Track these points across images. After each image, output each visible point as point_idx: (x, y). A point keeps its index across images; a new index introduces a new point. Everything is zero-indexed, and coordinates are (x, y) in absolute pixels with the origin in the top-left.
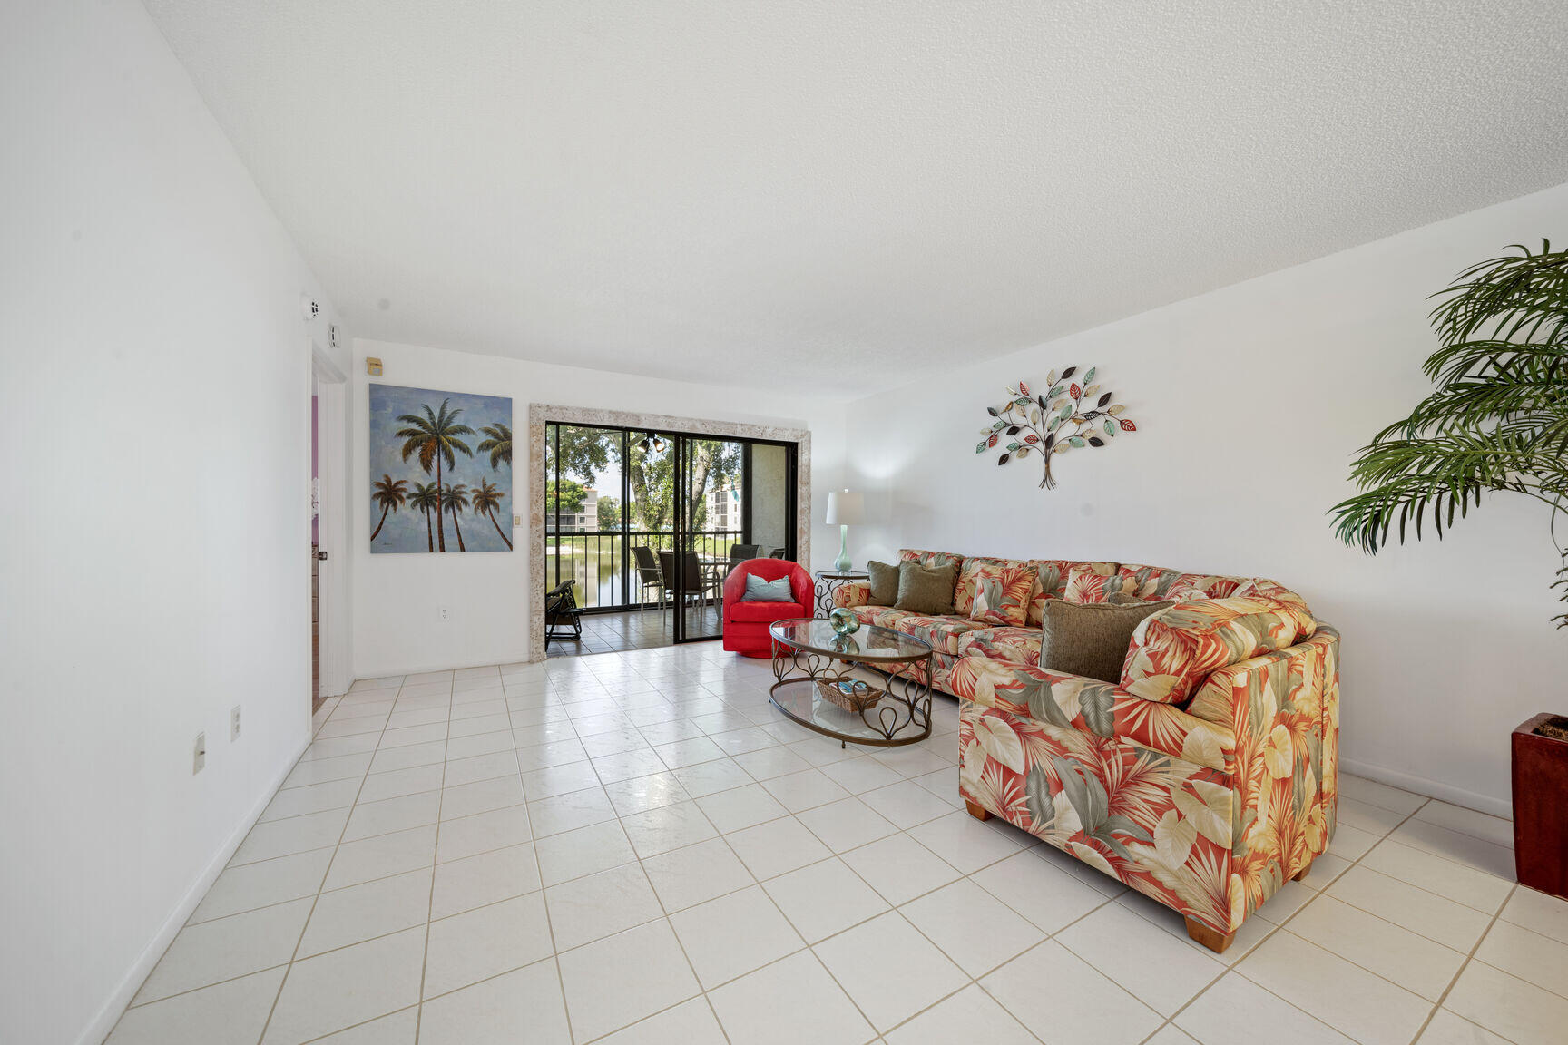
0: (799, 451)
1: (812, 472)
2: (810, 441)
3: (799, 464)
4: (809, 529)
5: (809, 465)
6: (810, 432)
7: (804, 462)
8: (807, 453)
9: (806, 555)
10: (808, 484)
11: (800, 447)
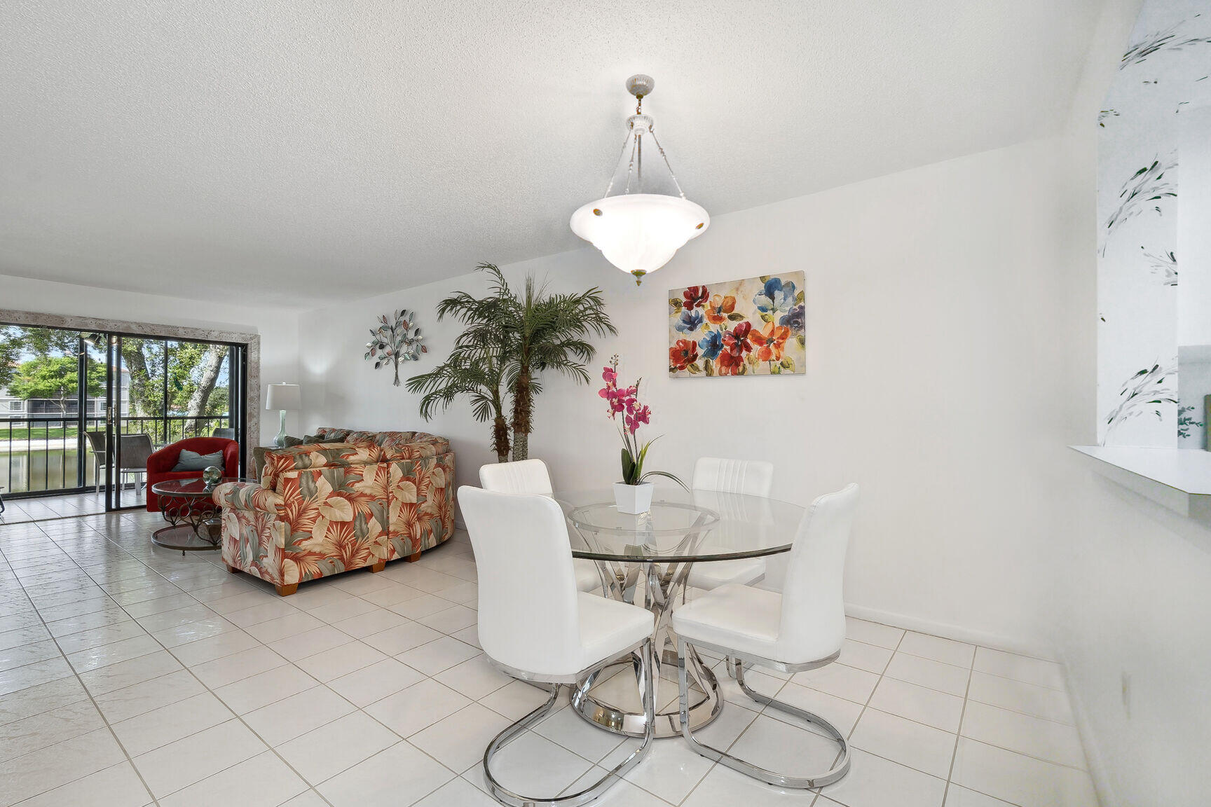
0: (249, 351)
1: (261, 368)
2: (259, 343)
3: (249, 361)
4: (259, 414)
5: (258, 363)
6: (259, 337)
7: (253, 359)
8: (256, 352)
9: (255, 435)
10: (258, 377)
11: (249, 347)
